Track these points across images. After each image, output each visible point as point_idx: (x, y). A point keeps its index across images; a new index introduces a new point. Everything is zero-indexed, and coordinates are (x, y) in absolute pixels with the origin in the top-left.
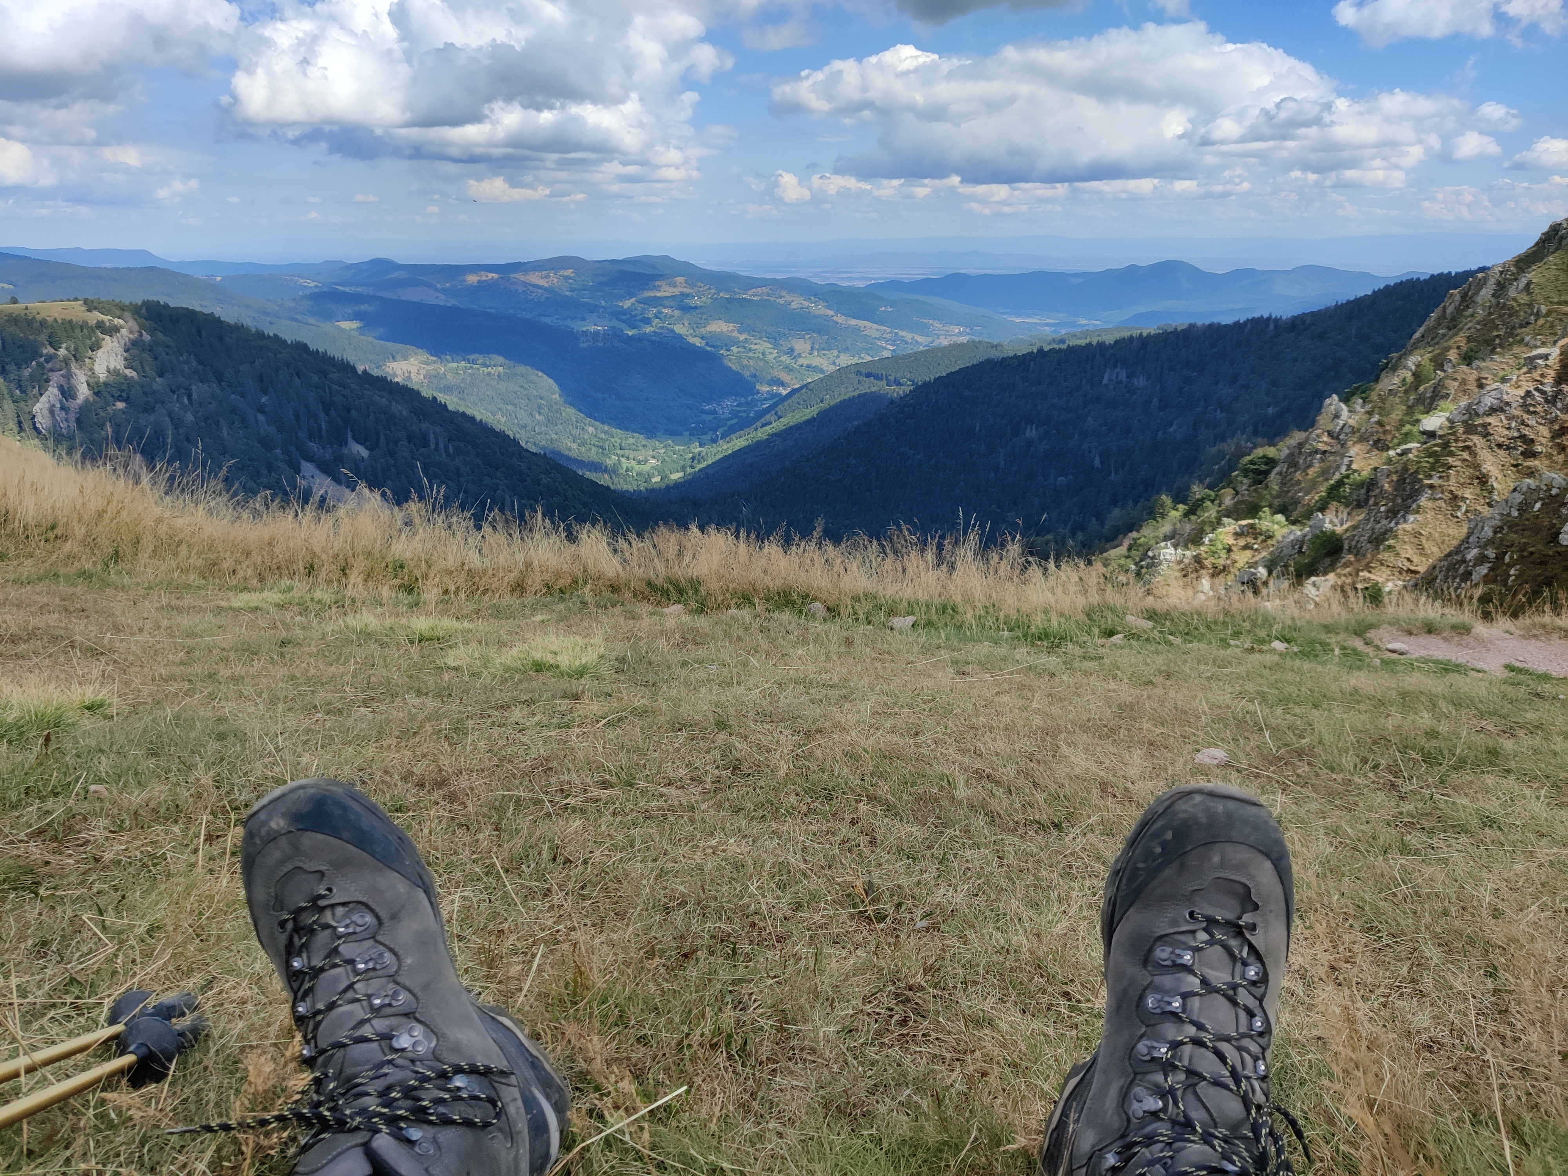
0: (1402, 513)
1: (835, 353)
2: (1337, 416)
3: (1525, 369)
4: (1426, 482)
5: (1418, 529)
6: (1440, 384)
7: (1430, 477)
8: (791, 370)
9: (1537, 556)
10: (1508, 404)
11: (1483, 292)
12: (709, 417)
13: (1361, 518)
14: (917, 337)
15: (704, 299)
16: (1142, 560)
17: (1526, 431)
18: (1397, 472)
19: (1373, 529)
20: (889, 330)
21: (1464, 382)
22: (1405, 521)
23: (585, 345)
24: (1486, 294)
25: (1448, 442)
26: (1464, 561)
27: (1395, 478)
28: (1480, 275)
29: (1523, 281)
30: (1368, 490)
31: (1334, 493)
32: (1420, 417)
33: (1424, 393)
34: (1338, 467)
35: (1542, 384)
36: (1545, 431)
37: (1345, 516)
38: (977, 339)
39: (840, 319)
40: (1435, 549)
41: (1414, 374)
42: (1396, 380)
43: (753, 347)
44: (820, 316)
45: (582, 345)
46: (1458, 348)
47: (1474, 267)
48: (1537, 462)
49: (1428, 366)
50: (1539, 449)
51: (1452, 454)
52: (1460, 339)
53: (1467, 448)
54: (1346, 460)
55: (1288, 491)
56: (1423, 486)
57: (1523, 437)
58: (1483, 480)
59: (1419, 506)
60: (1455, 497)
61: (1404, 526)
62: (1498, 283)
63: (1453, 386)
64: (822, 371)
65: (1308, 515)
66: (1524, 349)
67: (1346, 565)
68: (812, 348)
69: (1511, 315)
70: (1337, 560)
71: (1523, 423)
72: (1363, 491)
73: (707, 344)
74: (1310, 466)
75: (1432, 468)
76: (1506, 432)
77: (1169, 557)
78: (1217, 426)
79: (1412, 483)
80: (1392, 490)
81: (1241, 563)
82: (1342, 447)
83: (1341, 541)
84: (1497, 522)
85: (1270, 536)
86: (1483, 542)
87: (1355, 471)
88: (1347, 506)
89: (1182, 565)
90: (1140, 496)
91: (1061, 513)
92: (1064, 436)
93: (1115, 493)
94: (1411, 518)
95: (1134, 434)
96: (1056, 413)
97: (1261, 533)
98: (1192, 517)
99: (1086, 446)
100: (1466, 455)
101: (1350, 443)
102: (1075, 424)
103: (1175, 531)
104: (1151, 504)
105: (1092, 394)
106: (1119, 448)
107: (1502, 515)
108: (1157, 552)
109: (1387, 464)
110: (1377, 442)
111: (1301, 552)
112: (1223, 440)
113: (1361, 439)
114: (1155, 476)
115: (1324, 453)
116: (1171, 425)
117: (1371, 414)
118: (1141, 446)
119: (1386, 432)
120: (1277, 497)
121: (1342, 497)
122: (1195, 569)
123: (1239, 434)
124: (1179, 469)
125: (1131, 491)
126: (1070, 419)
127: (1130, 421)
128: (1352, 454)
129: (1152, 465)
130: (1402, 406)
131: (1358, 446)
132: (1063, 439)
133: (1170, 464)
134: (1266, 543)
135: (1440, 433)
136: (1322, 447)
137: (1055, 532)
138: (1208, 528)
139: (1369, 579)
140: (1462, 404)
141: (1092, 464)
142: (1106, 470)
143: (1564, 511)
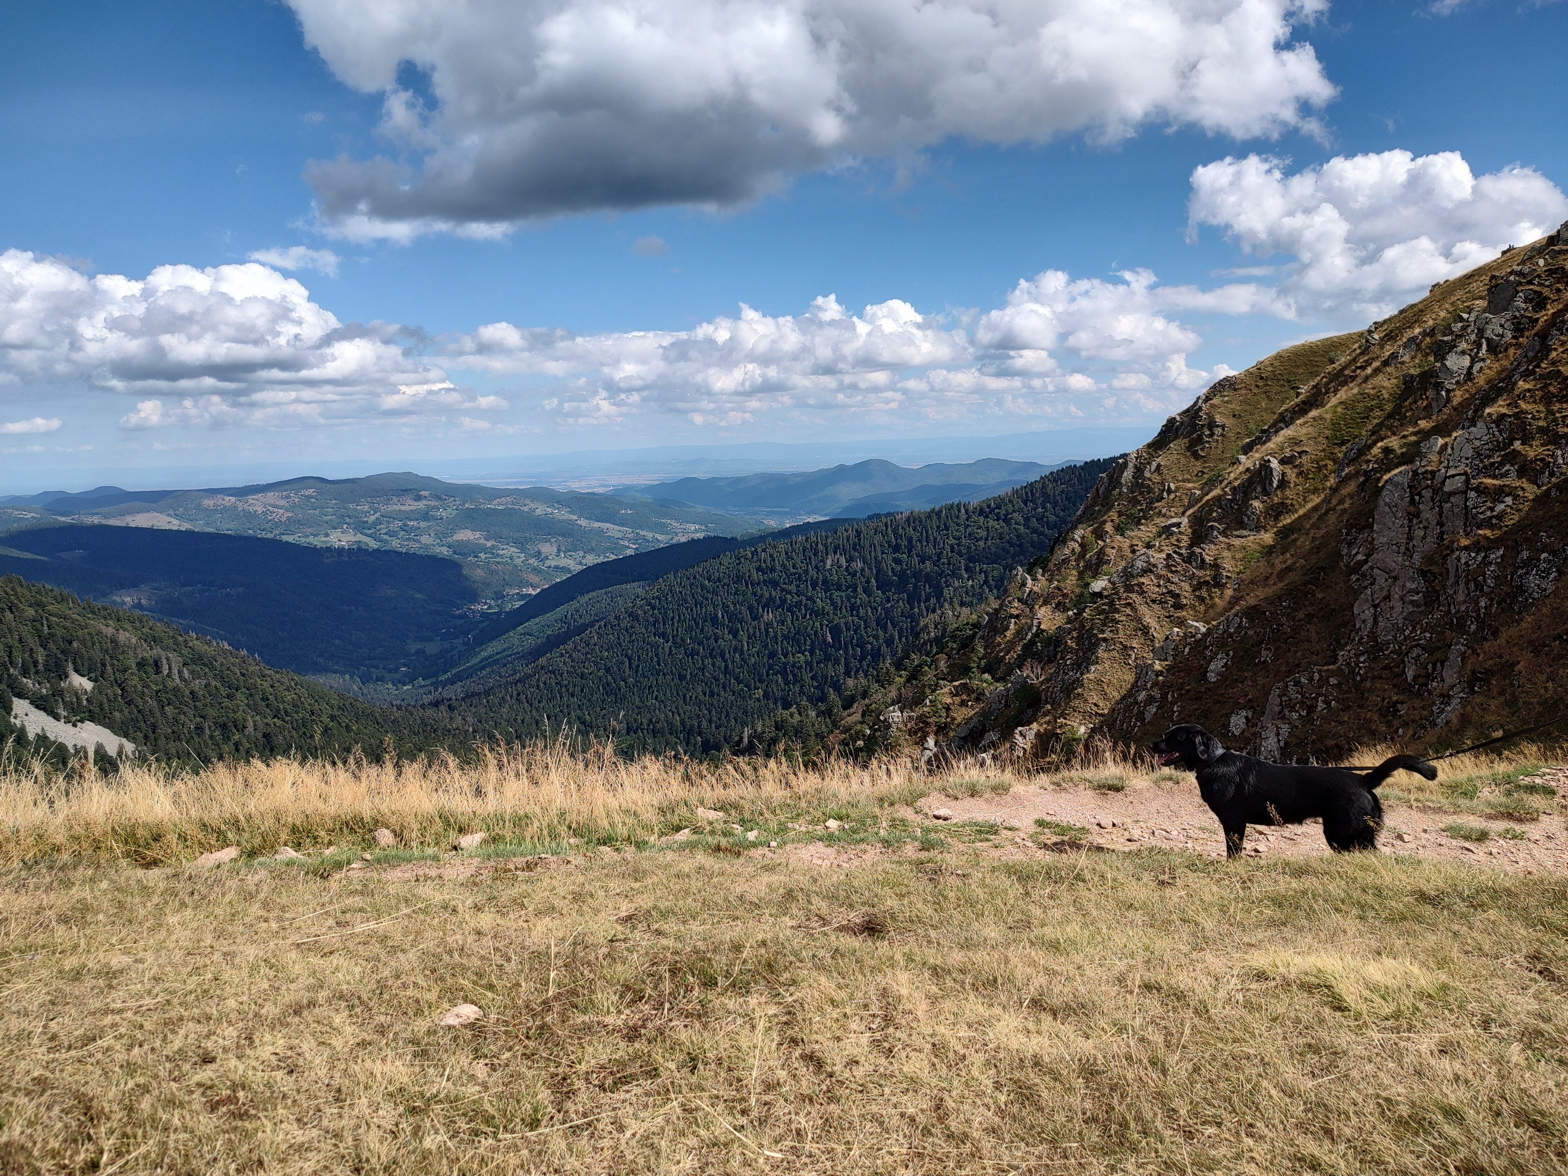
0: (1085, 664)
1: (581, 553)
2: (1024, 584)
3: (1164, 536)
4: (1101, 636)
5: (1099, 677)
6: (1102, 552)
7: (1103, 632)
8: (540, 572)
9: (1192, 692)
10: (1154, 566)
11: (1125, 474)
12: (459, 622)
13: (1052, 671)
14: (657, 536)
15: (449, 510)
16: (874, 725)
17: (1172, 588)
18: (1076, 629)
19: (1063, 680)
20: (630, 530)
21: (1120, 549)
22: (1088, 672)
23: (329, 560)
24: (1128, 475)
25: (1113, 601)
26: (1137, 703)
27: (1075, 634)
28: (1120, 461)
29: (1154, 465)
30: (1055, 648)
31: (1029, 652)
32: (1089, 580)
33: (1090, 560)
34: (1030, 628)
35: (1179, 547)
36: (1186, 586)
37: (1039, 671)
38: (712, 535)
39: (583, 522)
40: (1116, 694)
41: (1080, 545)
42: (1067, 551)
43: (501, 552)
44: (564, 521)
45: (326, 561)
46: (1112, 521)
47: (1117, 454)
48: (1184, 613)
49: (1091, 537)
50: (1184, 601)
51: (1117, 611)
52: (1113, 514)
53: (1129, 604)
54: (1035, 622)
55: (992, 652)
56: (1098, 639)
57: (1170, 592)
58: (1145, 630)
59: (1097, 657)
60: (1125, 647)
61: (1088, 675)
62: (1136, 467)
63: (1112, 553)
64: (570, 571)
65: (1010, 672)
66: (1163, 519)
67: (1045, 715)
68: (559, 550)
69: (1148, 493)
70: (1038, 710)
71: (1169, 581)
72: (1052, 648)
73: (455, 553)
74: (1007, 629)
75: (1104, 625)
76: (1157, 589)
77: (896, 720)
78: (927, 600)
79: (1089, 638)
80: (1074, 645)
81: (959, 720)
82: (1031, 611)
83: (1039, 693)
84: (1158, 666)
85: (980, 694)
86: (1149, 685)
87: (1044, 631)
88: (1040, 662)
89: (909, 726)
90: (868, 666)
91: (802, 686)
92: (797, 617)
93: (847, 665)
94: (1093, 668)
95: (858, 611)
96: (789, 596)
97: (973, 691)
98: (914, 682)
99: (817, 624)
100: (1128, 611)
101: (1037, 607)
102: (805, 605)
103: (900, 695)
104: (878, 672)
105: (818, 578)
106: (846, 624)
107: (1160, 660)
108: (887, 715)
109: (1067, 623)
110: (1058, 604)
111: (1007, 706)
112: (934, 611)
113: (1045, 603)
114: (880, 648)
115: (1017, 617)
116: (888, 601)
117: (1050, 581)
118: (865, 621)
119: (1065, 596)
120: (983, 658)
121: (1035, 653)
122: (920, 729)
123: (946, 605)
124: (900, 639)
125: (860, 662)
126: (801, 602)
127: (853, 600)
128: (1039, 616)
129: (876, 637)
130: (1074, 572)
131: (1043, 609)
132: (797, 620)
133: (892, 636)
134: (978, 700)
135: (1105, 593)
136: (1015, 612)
137: (798, 705)
138: (928, 691)
139: (1066, 724)
140: (1120, 568)
141: (825, 640)
142: (837, 644)
143: (1208, 653)
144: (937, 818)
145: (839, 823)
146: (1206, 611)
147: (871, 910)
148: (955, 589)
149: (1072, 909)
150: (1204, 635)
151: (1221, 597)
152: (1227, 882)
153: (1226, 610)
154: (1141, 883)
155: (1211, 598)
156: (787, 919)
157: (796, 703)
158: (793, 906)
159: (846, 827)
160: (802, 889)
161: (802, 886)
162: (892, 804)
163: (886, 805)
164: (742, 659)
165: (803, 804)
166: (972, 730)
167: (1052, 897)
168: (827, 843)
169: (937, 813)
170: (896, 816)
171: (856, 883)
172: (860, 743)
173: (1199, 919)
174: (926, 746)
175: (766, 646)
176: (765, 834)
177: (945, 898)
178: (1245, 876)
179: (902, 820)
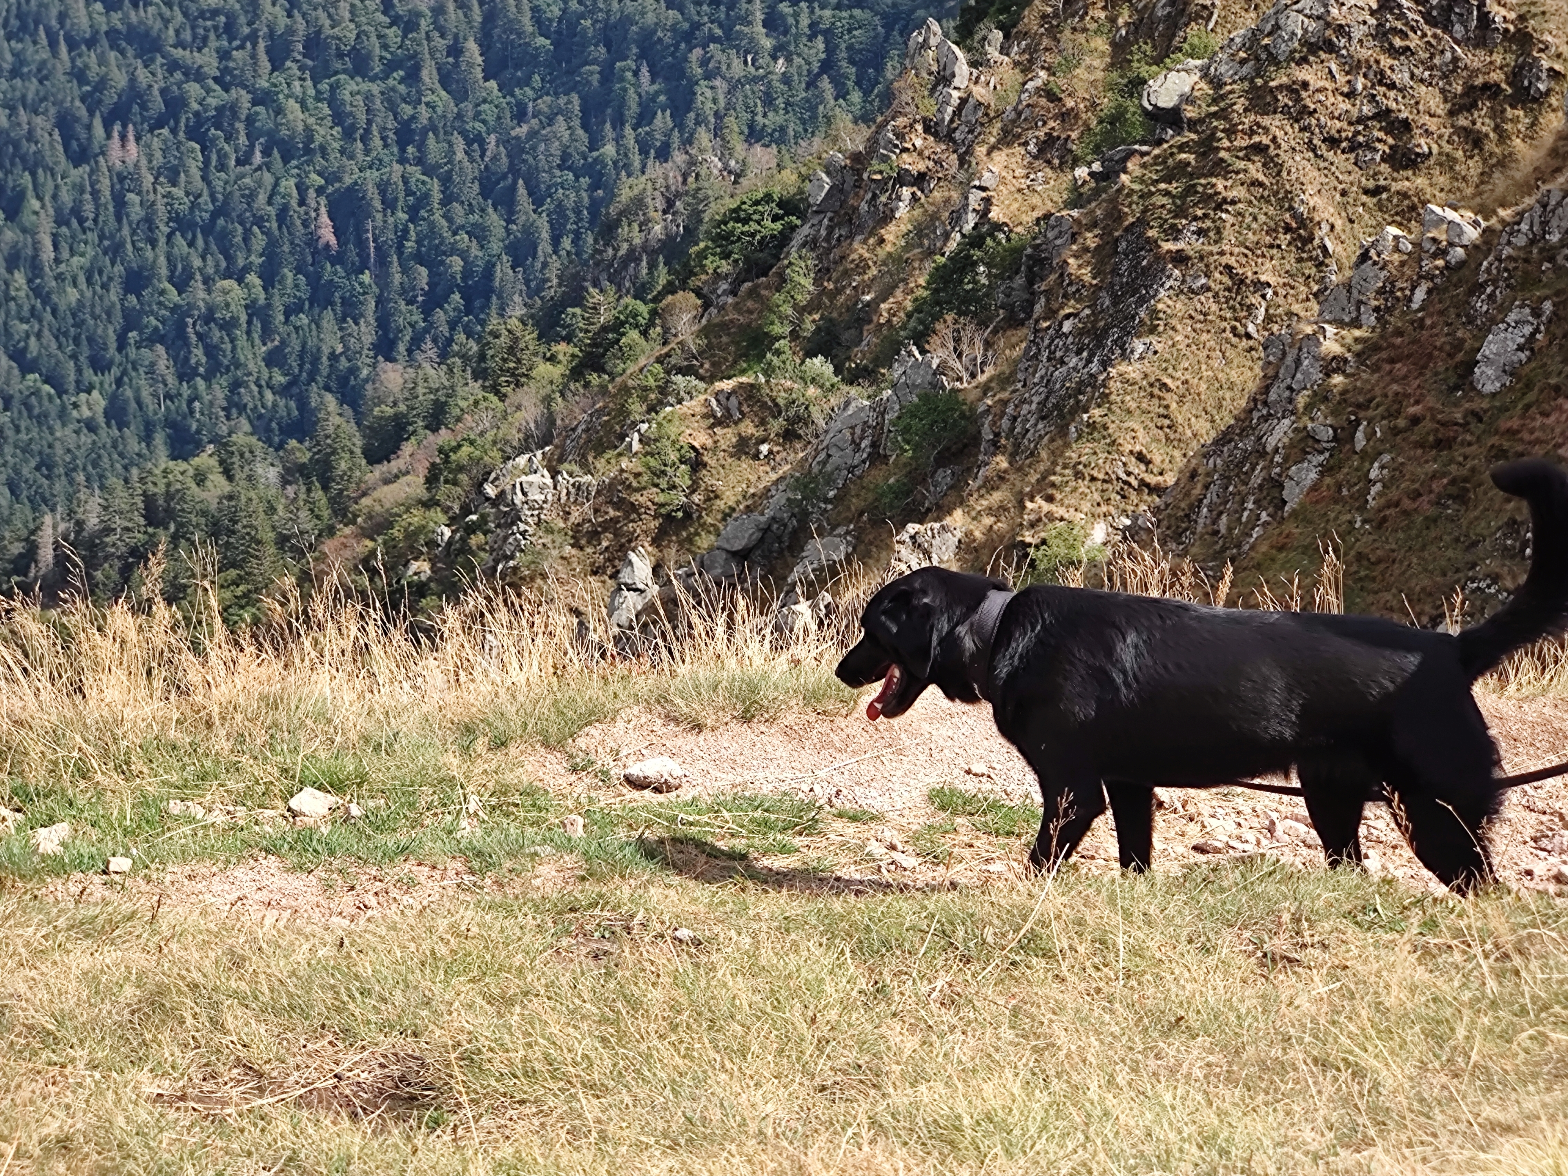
0: (1115, 333)
2: (944, 78)
4: (1168, 246)
5: (1155, 372)
7: (1174, 233)
9: (1427, 425)
10: (1342, 30)
13: (1017, 352)
16: (466, 510)
17: (1391, 101)
18: (1094, 225)
19: (1048, 381)
22: (1125, 356)
25: (1212, 137)
26: (1262, 453)
27: (1091, 239)
30: (1031, 282)
32: (1144, 70)
34: (957, 218)
36: (1432, 98)
37: (978, 351)
40: (1202, 426)
48: (1421, 181)
50: (1423, 144)
51: (1221, 169)
53: (1259, 149)
54: (975, 198)
55: (839, 291)
56: (1159, 258)
57: (1383, 115)
58: (1302, 231)
59: (1154, 313)
60: (1240, 282)
61: (1123, 367)
65: (890, 353)
67: (989, 486)
70: (969, 471)
71: (1381, 79)
72: (1019, 281)
74: (888, 217)
75: (1180, 212)
76: (1344, 105)
77: (536, 496)
78: (645, 116)
79: (1133, 253)
80: (1086, 274)
81: (729, 498)
82: (963, 161)
83: (973, 418)
84: (1330, 346)
85: (798, 419)
86: (1301, 400)
87: (998, 227)
88: (982, 324)
89: (575, 517)
90: (453, 325)
91: (235, 385)
92: (222, 157)
93: (383, 322)
94: (1139, 346)
95: (421, 146)
96: (193, 89)
97: (776, 411)
98: (594, 379)
99: (289, 185)
100: (1255, 170)
101: (981, 151)
102: (250, 121)
103: (551, 420)
104: (484, 346)
105: (290, 31)
106: (383, 187)
107: (1339, 323)
108: (505, 483)
109: (1071, 204)
110: (1047, 144)
111: (877, 457)
112: (664, 154)
113: (1007, 138)
114: (490, 268)
115: (920, 179)
116: (520, 115)
117: (1026, 68)
118: (446, 180)
119: (1067, 117)
120: (810, 308)
121: (969, 298)
122: (610, 525)
123: (704, 137)
124: (556, 241)
125: (427, 311)
126: (233, 108)
127: (407, 110)
128: (987, 179)
129: (479, 234)
130: (1101, 44)
131: (1000, 157)
132: (222, 167)
133: (529, 231)
134: (789, 436)
135: (1190, 112)
136: (913, 164)
137: (222, 444)
138: (637, 408)
139: (1051, 517)
140: (1238, 35)
141: (312, 239)
142: (352, 254)
143: (1480, 305)
144: (637, 784)
145: (331, 800)
146: (1485, 176)
147: (410, 1046)
148: (734, 86)
149: (1009, 1035)
150: (1473, 249)
151: (1529, 137)
152: (1458, 957)
153: (1541, 175)
154: (1212, 960)
155: (1503, 137)
156: (144, 1076)
157: (215, 440)
158: (165, 1036)
159: (355, 810)
160: (194, 987)
161: (196, 976)
162: (500, 744)
163: (481, 745)
164: (37, 292)
165: (222, 744)
166: (766, 530)
167: (950, 1001)
168: (292, 859)
169: (635, 770)
170: (510, 778)
171: (365, 968)
172: (419, 568)
173: (1368, 1061)
174: (625, 576)
175: (115, 251)
176: (95, 834)
177: (635, 1005)
178: (1508, 940)
179: (528, 792)
